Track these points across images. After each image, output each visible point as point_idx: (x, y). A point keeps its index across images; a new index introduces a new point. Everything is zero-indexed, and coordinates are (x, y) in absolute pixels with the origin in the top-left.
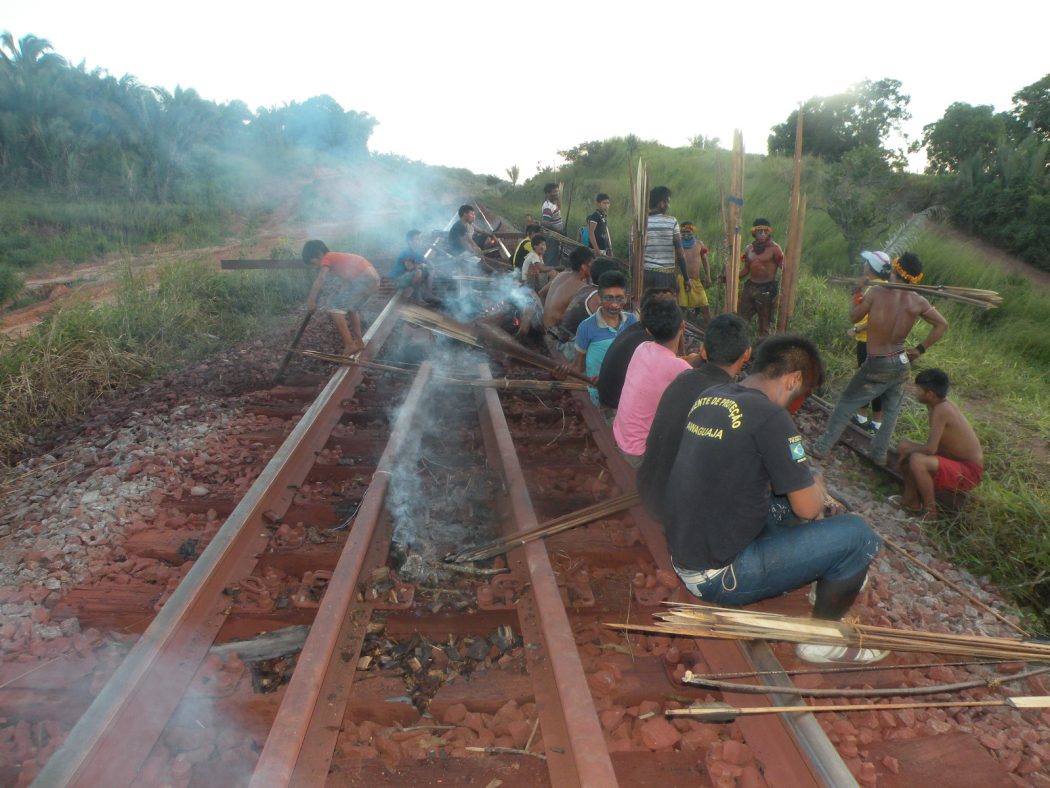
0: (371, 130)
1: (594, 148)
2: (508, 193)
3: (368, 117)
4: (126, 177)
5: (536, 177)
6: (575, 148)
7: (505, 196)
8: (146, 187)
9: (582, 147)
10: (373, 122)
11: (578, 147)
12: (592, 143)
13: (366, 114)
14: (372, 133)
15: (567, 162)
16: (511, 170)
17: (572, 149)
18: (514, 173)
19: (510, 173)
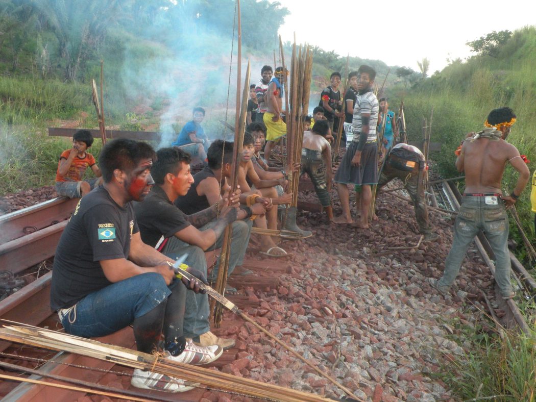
0: (282, 20)
1: (503, 38)
2: (417, 84)
3: (280, 7)
4: (40, 55)
5: (446, 69)
6: (482, 38)
7: (414, 87)
8: (59, 66)
9: (490, 37)
10: (284, 12)
11: (485, 37)
12: (501, 33)
13: (279, 4)
14: (283, 23)
15: (475, 54)
16: (421, 62)
17: (479, 39)
18: (425, 66)
19: (420, 65)
